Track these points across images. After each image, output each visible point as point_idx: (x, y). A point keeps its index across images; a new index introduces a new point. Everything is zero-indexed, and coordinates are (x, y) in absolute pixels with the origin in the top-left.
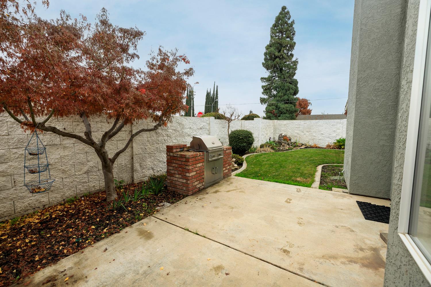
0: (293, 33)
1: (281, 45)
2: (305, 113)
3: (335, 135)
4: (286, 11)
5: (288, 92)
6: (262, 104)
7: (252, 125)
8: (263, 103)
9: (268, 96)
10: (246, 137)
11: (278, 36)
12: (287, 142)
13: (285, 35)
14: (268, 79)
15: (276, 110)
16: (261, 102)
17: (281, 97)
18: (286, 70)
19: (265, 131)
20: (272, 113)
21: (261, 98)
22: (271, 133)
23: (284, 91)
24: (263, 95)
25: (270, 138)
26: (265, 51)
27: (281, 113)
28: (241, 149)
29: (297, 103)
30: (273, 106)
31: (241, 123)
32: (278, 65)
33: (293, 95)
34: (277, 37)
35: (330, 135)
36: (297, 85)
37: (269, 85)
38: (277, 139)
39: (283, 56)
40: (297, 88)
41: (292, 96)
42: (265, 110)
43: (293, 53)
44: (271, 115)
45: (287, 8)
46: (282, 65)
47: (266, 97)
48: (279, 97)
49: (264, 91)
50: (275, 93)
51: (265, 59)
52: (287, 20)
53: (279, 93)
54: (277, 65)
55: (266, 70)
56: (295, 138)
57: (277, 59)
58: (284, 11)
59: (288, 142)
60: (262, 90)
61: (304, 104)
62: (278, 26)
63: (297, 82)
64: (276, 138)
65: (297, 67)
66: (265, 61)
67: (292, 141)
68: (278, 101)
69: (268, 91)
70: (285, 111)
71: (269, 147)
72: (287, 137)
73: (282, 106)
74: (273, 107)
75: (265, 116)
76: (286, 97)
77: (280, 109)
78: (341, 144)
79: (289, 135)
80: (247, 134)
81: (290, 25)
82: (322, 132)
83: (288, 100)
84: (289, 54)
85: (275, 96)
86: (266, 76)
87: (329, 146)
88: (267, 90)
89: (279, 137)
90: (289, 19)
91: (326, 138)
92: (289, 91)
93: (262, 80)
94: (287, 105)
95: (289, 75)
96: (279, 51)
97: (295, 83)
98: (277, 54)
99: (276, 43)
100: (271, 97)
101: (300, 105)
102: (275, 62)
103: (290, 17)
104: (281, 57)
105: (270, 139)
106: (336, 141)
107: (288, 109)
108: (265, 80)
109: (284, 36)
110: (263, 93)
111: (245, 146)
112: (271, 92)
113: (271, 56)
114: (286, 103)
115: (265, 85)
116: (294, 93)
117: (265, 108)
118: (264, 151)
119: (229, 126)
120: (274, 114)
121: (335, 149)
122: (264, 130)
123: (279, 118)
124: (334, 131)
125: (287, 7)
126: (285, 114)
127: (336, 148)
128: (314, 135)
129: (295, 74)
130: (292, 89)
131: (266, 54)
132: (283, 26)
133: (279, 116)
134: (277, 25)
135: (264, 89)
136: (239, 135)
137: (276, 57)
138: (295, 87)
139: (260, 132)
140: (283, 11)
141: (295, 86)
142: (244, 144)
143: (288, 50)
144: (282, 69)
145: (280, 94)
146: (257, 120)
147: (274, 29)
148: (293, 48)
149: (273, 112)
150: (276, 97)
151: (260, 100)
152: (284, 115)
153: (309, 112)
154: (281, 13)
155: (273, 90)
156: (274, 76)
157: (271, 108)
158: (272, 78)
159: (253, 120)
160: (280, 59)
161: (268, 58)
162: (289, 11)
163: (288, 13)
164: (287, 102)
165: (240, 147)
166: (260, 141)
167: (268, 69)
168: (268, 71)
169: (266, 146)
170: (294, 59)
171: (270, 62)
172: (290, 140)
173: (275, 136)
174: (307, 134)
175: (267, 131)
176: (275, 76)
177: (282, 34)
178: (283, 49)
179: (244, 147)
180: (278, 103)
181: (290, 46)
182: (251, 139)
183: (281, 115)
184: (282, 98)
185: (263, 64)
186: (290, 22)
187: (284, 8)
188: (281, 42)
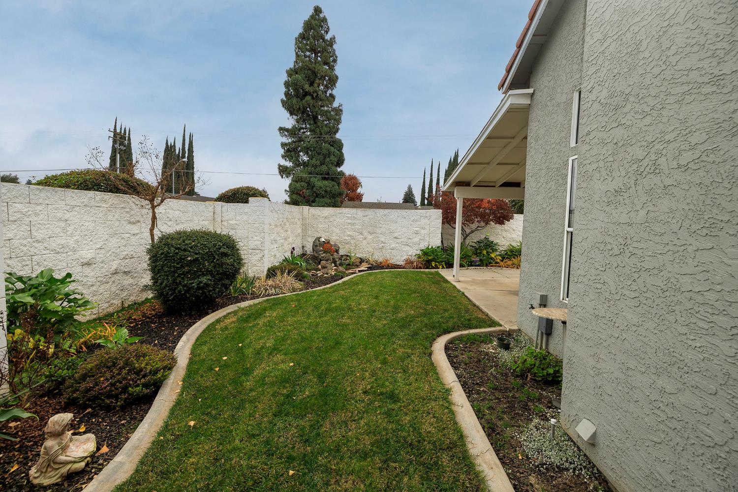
0: (334, 59)
1: (314, 73)
2: (354, 198)
3: (417, 240)
4: (321, 15)
5: (328, 159)
6: (282, 177)
7: (246, 217)
8: (284, 176)
9: (293, 163)
10: (210, 256)
11: (309, 57)
12: (331, 257)
13: (321, 58)
14: (292, 132)
15: (307, 189)
16: (280, 173)
17: (315, 166)
18: (323, 121)
19: (282, 231)
20: (300, 195)
21: (280, 166)
22: (296, 236)
23: (321, 157)
24: (284, 160)
25: (293, 248)
26: (287, 79)
27: (317, 197)
28: (192, 295)
29: (342, 181)
30: (302, 181)
31: (211, 209)
32: (310, 109)
33: (336, 166)
34: (307, 59)
35: (410, 240)
36: (341, 149)
37: (295, 142)
38: (309, 249)
39: (318, 94)
40: (342, 155)
41: (333, 168)
42: (288, 189)
43: (334, 92)
44: (299, 199)
45: (324, 13)
46: (317, 109)
47: (289, 164)
48: (313, 166)
49: (285, 153)
50: (306, 158)
51: (286, 94)
52: (323, 32)
53: (311, 159)
54: (308, 109)
55: (289, 115)
56: (347, 247)
57: (308, 98)
58: (319, 16)
59: (332, 255)
60: (282, 151)
61: (353, 183)
62: (308, 39)
63: (342, 145)
64: (309, 247)
65: (340, 119)
66: (286, 97)
67: (341, 252)
68: (310, 173)
69: (293, 153)
70: (323, 193)
71: (289, 273)
72: (331, 246)
73: (318, 183)
74: (303, 184)
75: (288, 200)
76: (324, 168)
77: (314, 189)
78: (430, 258)
79: (334, 239)
80: (215, 245)
81: (328, 43)
82: (396, 235)
83: (328, 174)
84: (328, 95)
85: (305, 164)
86: (289, 126)
87: (409, 262)
88: (291, 151)
89: (315, 246)
90: (327, 32)
91: (403, 246)
92: (329, 157)
93: (280, 133)
94: (325, 182)
95: (328, 129)
96: (312, 84)
97: (339, 145)
98: (307, 87)
99: (305, 67)
100: (299, 165)
101: (346, 184)
102: (304, 101)
103: (328, 28)
104: (315, 95)
105: (292, 253)
106: (419, 252)
107: (328, 189)
108: (286, 133)
109: (319, 59)
110: (283, 157)
111: (207, 285)
112: (299, 156)
113: (296, 90)
114: (325, 179)
115: (287, 142)
116: (337, 163)
117: (288, 185)
118: (275, 288)
119: (154, 218)
120: (304, 197)
121: (420, 268)
122: (279, 229)
123: (314, 204)
124: (417, 233)
125: (323, 10)
126: (323, 197)
127: (421, 266)
128: (383, 240)
129: (338, 130)
130: (334, 155)
131: (287, 84)
132: (318, 41)
133: (314, 201)
134: (306, 35)
135: (286, 149)
136: (185, 250)
137: (306, 94)
138: (338, 152)
139: (267, 235)
140: (317, 14)
141: (338, 150)
142: (204, 279)
143: (327, 87)
144: (317, 117)
145: (314, 161)
146: (257, 204)
147: (301, 42)
148: (335, 84)
149: (303, 192)
150: (307, 166)
151: (279, 169)
152: (322, 200)
153: (359, 197)
154: (312, 17)
155: (301, 154)
156: (303, 129)
157: (298, 185)
158: (299, 130)
159: (247, 202)
160: (313, 98)
161: (291, 92)
162: (327, 17)
163: (324, 20)
164: (326, 176)
165: (187, 292)
166: (266, 260)
167: (291, 114)
168: (293, 118)
169: (282, 273)
170: (335, 104)
171: (294, 100)
172: (337, 251)
173: (305, 243)
174: (370, 237)
175: (287, 231)
176: (306, 129)
177: (315, 55)
178: (317, 81)
179: (203, 288)
180: (311, 177)
181: (329, 79)
182: (229, 261)
183: (317, 199)
184: (318, 169)
185: (282, 101)
186: (328, 37)
187: (318, 10)
188: (315, 68)
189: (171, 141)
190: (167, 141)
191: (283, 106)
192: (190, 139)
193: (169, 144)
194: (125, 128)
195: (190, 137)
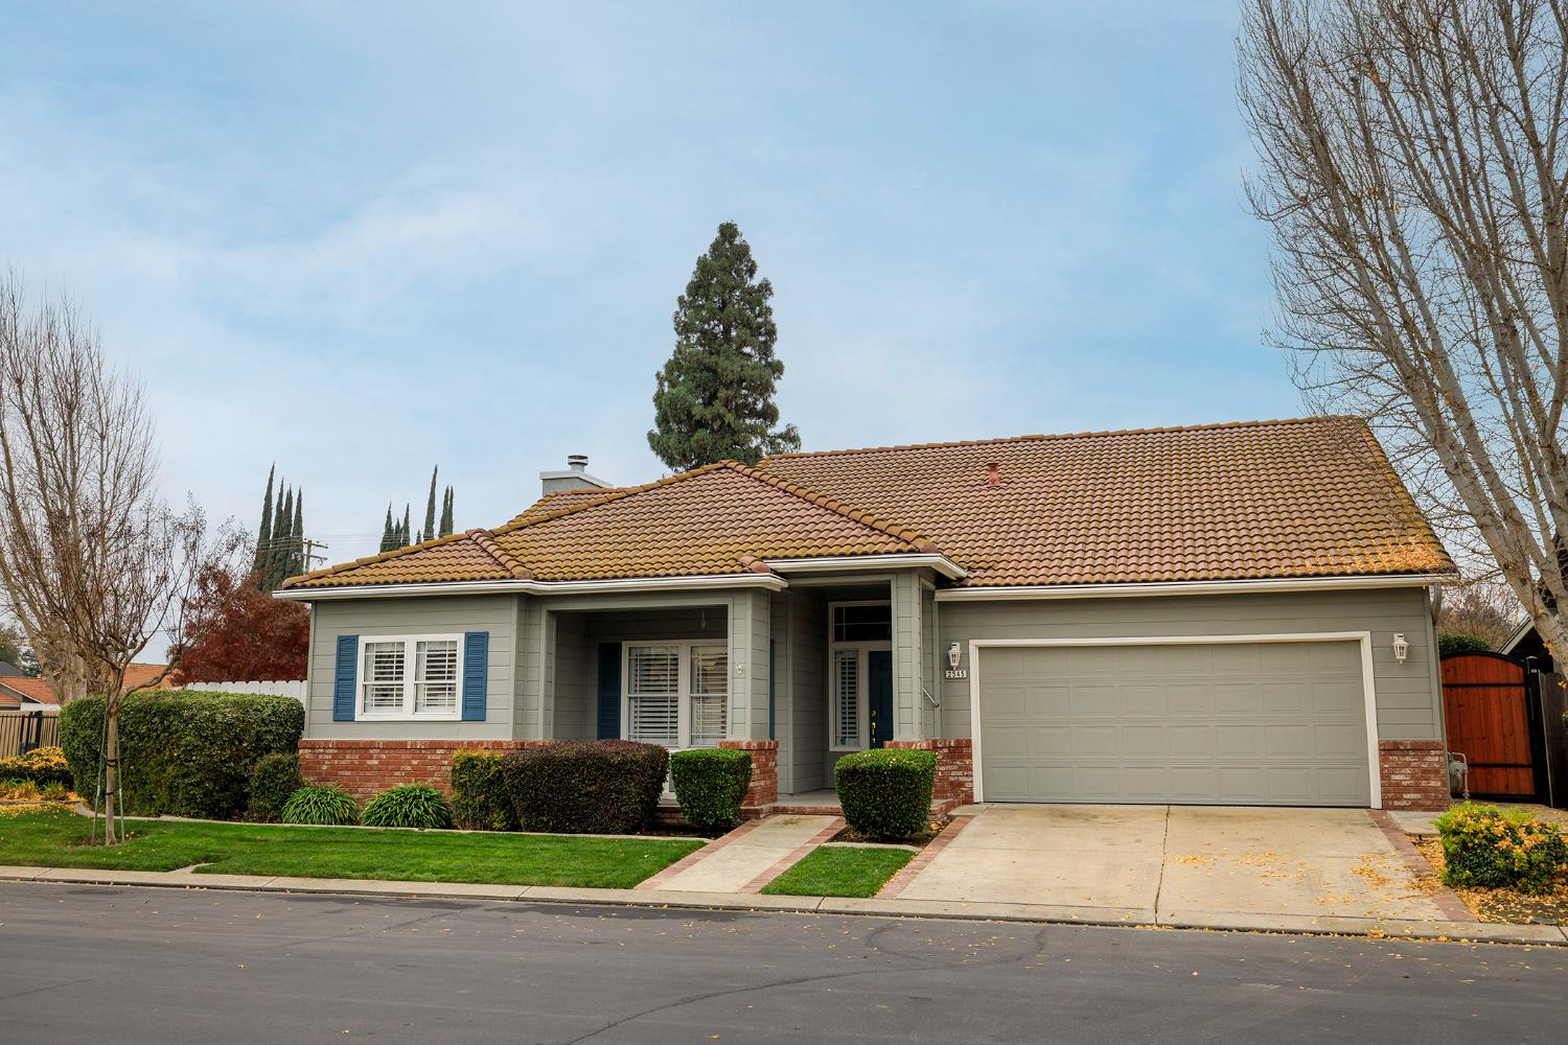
4: (737, 241)
11: (711, 331)
13: (738, 330)
45: (742, 235)
46: (724, 454)
51: (660, 422)
57: (703, 431)
58: (731, 243)
62: (708, 295)
66: (659, 427)
81: (752, 296)
90: (750, 273)
96: (711, 399)
98: (699, 409)
99: (697, 365)
102: (693, 437)
103: (753, 265)
104: (717, 423)
109: (734, 333)
113: (675, 417)
125: (740, 229)
131: (660, 401)
134: (703, 288)
137: (698, 421)
140: (726, 240)
147: (691, 304)
148: (773, 385)
154: (715, 247)
160: (713, 430)
162: (749, 244)
163: (744, 250)
177: (724, 326)
178: (724, 391)
185: (651, 436)
186: (755, 282)
187: (728, 232)
188: (716, 363)
189: (398, 517)
190: (389, 517)
191: (653, 448)
192: (446, 502)
193: (394, 525)
194: (290, 492)
195: (446, 496)
